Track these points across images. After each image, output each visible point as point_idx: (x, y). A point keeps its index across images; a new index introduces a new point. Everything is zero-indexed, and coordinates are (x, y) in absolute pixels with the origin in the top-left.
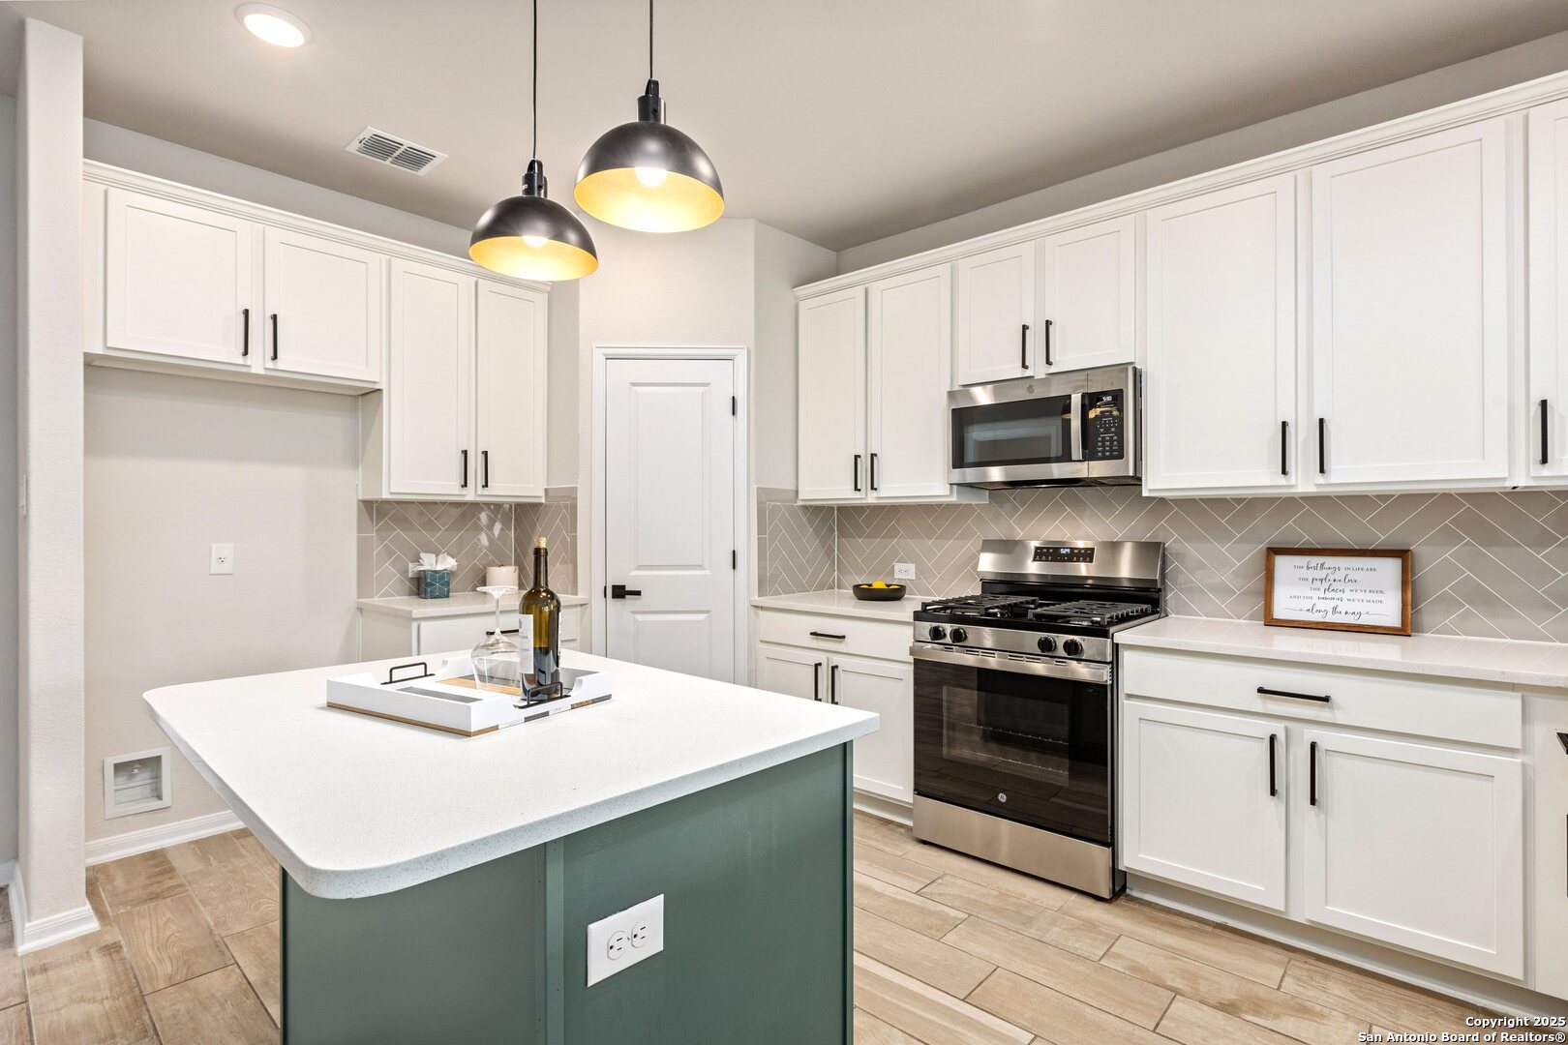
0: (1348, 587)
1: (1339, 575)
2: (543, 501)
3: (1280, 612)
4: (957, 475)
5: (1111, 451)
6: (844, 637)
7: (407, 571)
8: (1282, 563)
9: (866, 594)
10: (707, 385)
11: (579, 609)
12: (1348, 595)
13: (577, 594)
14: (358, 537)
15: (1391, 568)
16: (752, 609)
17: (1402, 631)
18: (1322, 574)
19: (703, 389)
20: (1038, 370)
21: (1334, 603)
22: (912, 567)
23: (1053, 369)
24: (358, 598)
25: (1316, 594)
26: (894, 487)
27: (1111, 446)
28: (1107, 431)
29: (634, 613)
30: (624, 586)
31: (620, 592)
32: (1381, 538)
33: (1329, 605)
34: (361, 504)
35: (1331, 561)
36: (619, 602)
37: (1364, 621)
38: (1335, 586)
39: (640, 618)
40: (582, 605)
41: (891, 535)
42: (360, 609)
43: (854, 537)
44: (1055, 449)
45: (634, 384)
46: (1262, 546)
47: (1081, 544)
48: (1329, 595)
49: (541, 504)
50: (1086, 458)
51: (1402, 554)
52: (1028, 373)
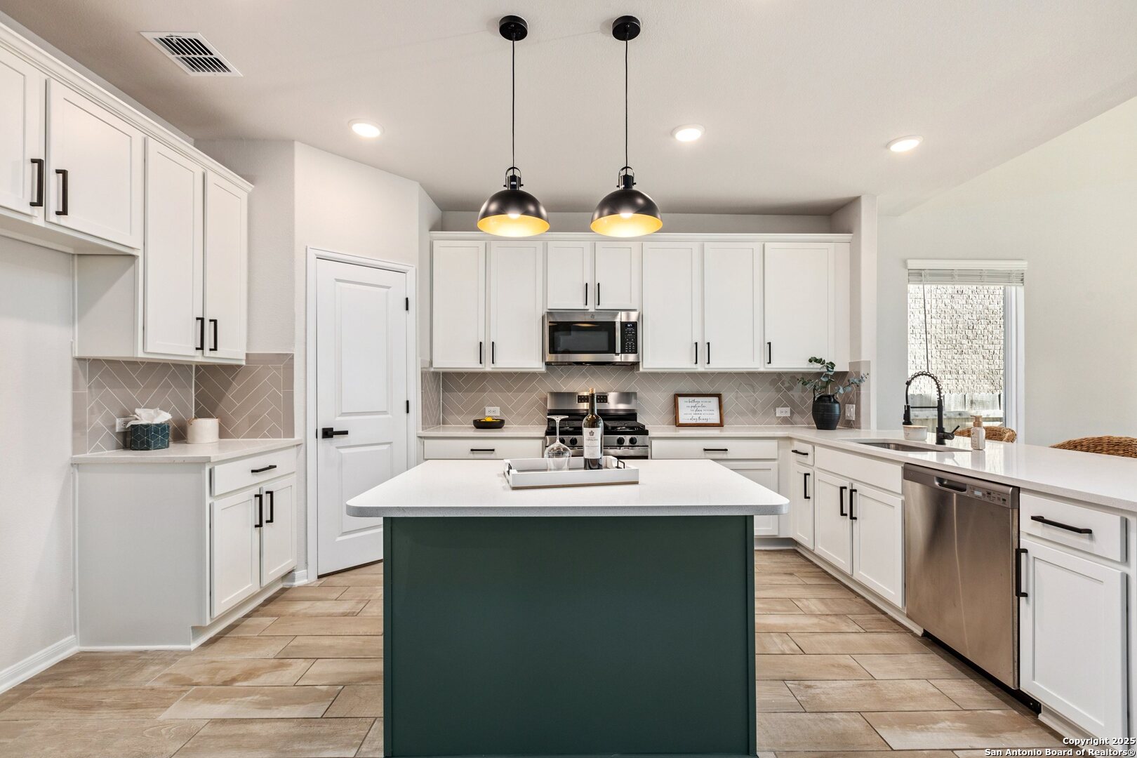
0: (703, 409)
1: (700, 404)
2: (244, 363)
3: (681, 421)
4: (550, 358)
5: (632, 350)
6: (493, 450)
7: (114, 426)
8: (681, 400)
9: (480, 425)
10: (389, 288)
11: (295, 448)
12: (703, 412)
13: (293, 437)
14: (73, 393)
15: (715, 400)
16: (418, 439)
17: (721, 425)
18: (694, 404)
19: (386, 290)
20: (591, 307)
21: (699, 416)
22: (498, 409)
23: (600, 307)
24: (74, 454)
25: (693, 413)
26: (507, 361)
27: (632, 347)
28: (630, 340)
29: (338, 448)
30: (332, 429)
31: (328, 433)
32: (711, 390)
33: (697, 417)
34: (76, 361)
35: (697, 399)
36: (328, 440)
37: (709, 422)
38: (699, 409)
39: (342, 451)
40: (297, 445)
41: (483, 390)
42: (75, 465)
43: (454, 391)
44: (605, 347)
45: (337, 280)
46: (673, 393)
47: (586, 394)
48: (697, 412)
49: (239, 366)
50: (623, 352)
51: (719, 396)
52: (587, 307)
